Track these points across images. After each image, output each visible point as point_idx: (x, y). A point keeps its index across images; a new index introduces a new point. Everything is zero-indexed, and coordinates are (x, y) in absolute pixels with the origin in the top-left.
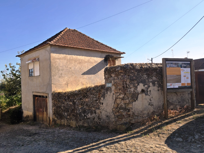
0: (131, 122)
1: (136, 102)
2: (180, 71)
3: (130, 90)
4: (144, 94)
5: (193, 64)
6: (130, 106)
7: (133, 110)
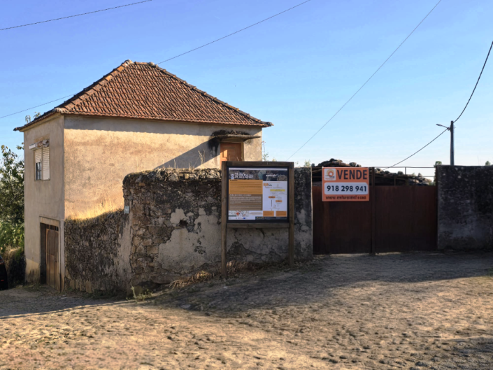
0: (154, 281)
1: (167, 244)
2: (261, 187)
3: (156, 220)
4: (184, 230)
5: (292, 175)
6: (154, 251)
7: (159, 259)
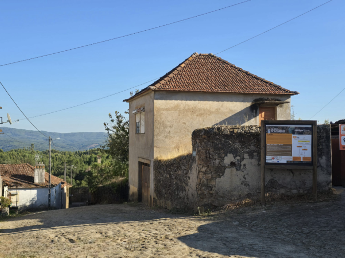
0: (214, 204)
1: (222, 178)
2: (291, 139)
3: (214, 161)
4: (234, 169)
5: (315, 130)
6: (213, 183)
7: (216, 189)
